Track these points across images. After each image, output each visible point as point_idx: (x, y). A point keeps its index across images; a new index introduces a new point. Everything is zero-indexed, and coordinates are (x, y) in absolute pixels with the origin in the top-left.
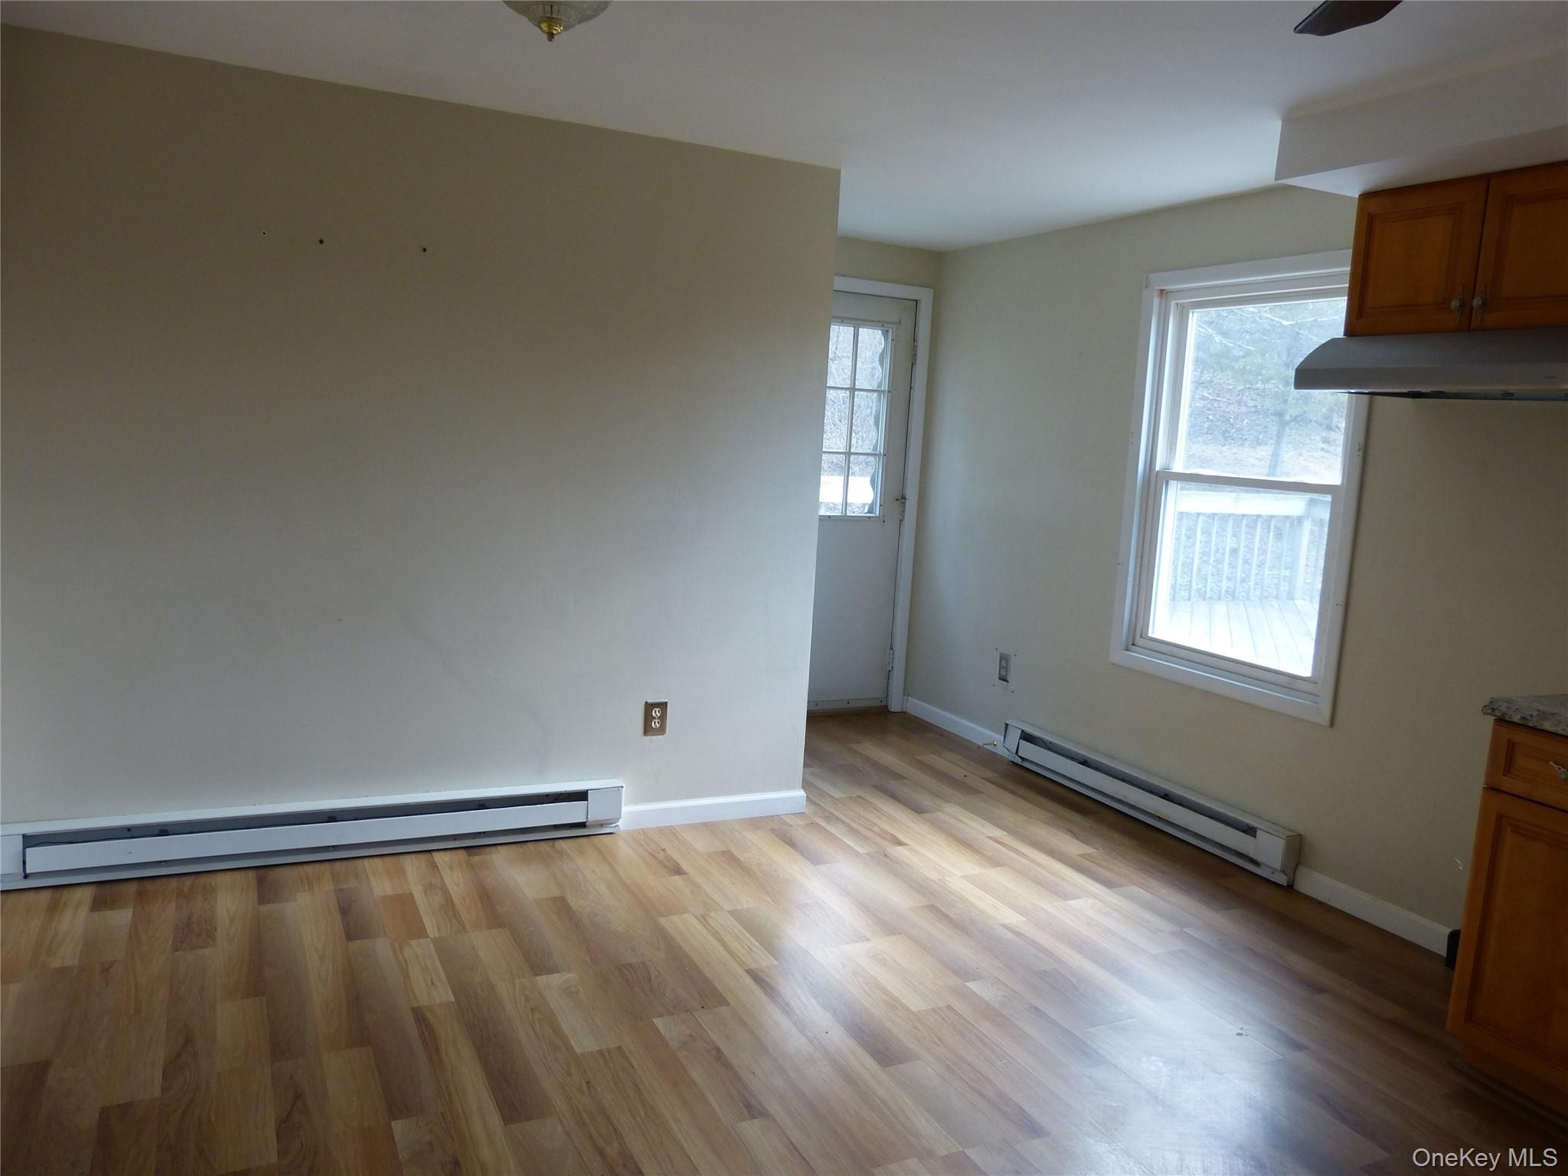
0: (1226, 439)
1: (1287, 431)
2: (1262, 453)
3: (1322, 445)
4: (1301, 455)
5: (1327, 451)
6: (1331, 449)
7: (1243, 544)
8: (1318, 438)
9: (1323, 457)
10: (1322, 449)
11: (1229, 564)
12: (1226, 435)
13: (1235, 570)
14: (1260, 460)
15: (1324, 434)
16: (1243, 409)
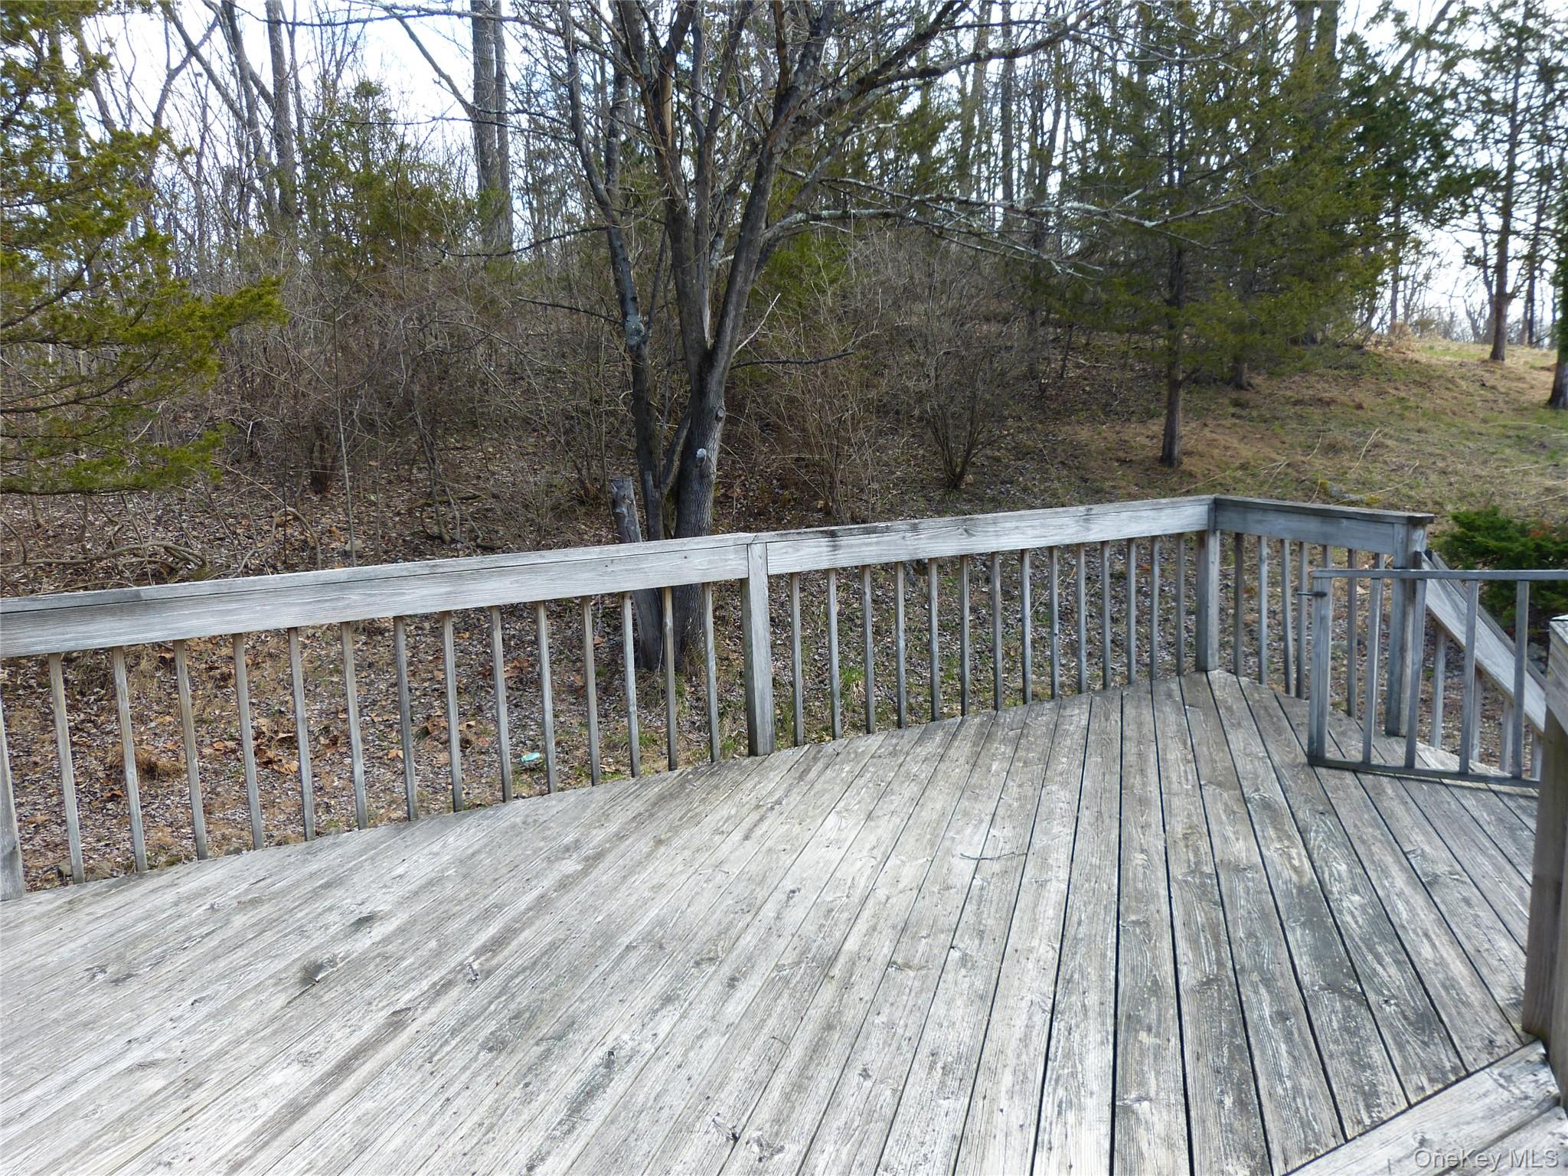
0: (1107, 414)
1: (1182, 394)
2: (1155, 428)
3: (1232, 410)
4: (1206, 425)
5: (1240, 417)
6: (1244, 413)
7: (1133, 564)
8: (1227, 401)
9: (1235, 425)
10: (1233, 415)
11: (1114, 597)
12: (1106, 409)
13: (1124, 606)
14: (1152, 438)
15: (1234, 395)
16: (1129, 375)
